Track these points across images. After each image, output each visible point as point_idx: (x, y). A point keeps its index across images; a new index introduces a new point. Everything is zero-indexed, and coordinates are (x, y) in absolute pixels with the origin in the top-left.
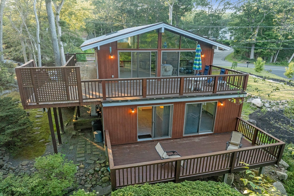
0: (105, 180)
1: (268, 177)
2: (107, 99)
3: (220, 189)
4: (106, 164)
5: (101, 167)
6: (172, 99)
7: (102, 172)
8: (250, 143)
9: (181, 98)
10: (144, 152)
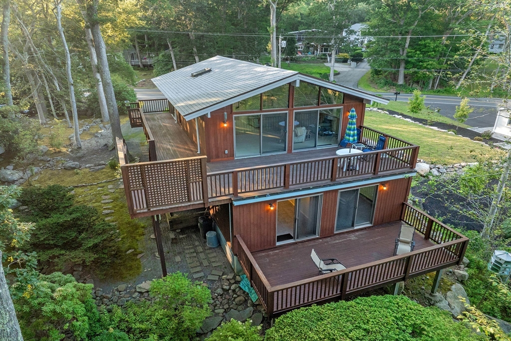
0: (240, 301)
1: (444, 278)
2: (239, 195)
3: (400, 304)
4: (236, 280)
5: (230, 284)
6: (322, 187)
7: (234, 291)
8: (422, 238)
9: (334, 185)
10: (290, 261)
